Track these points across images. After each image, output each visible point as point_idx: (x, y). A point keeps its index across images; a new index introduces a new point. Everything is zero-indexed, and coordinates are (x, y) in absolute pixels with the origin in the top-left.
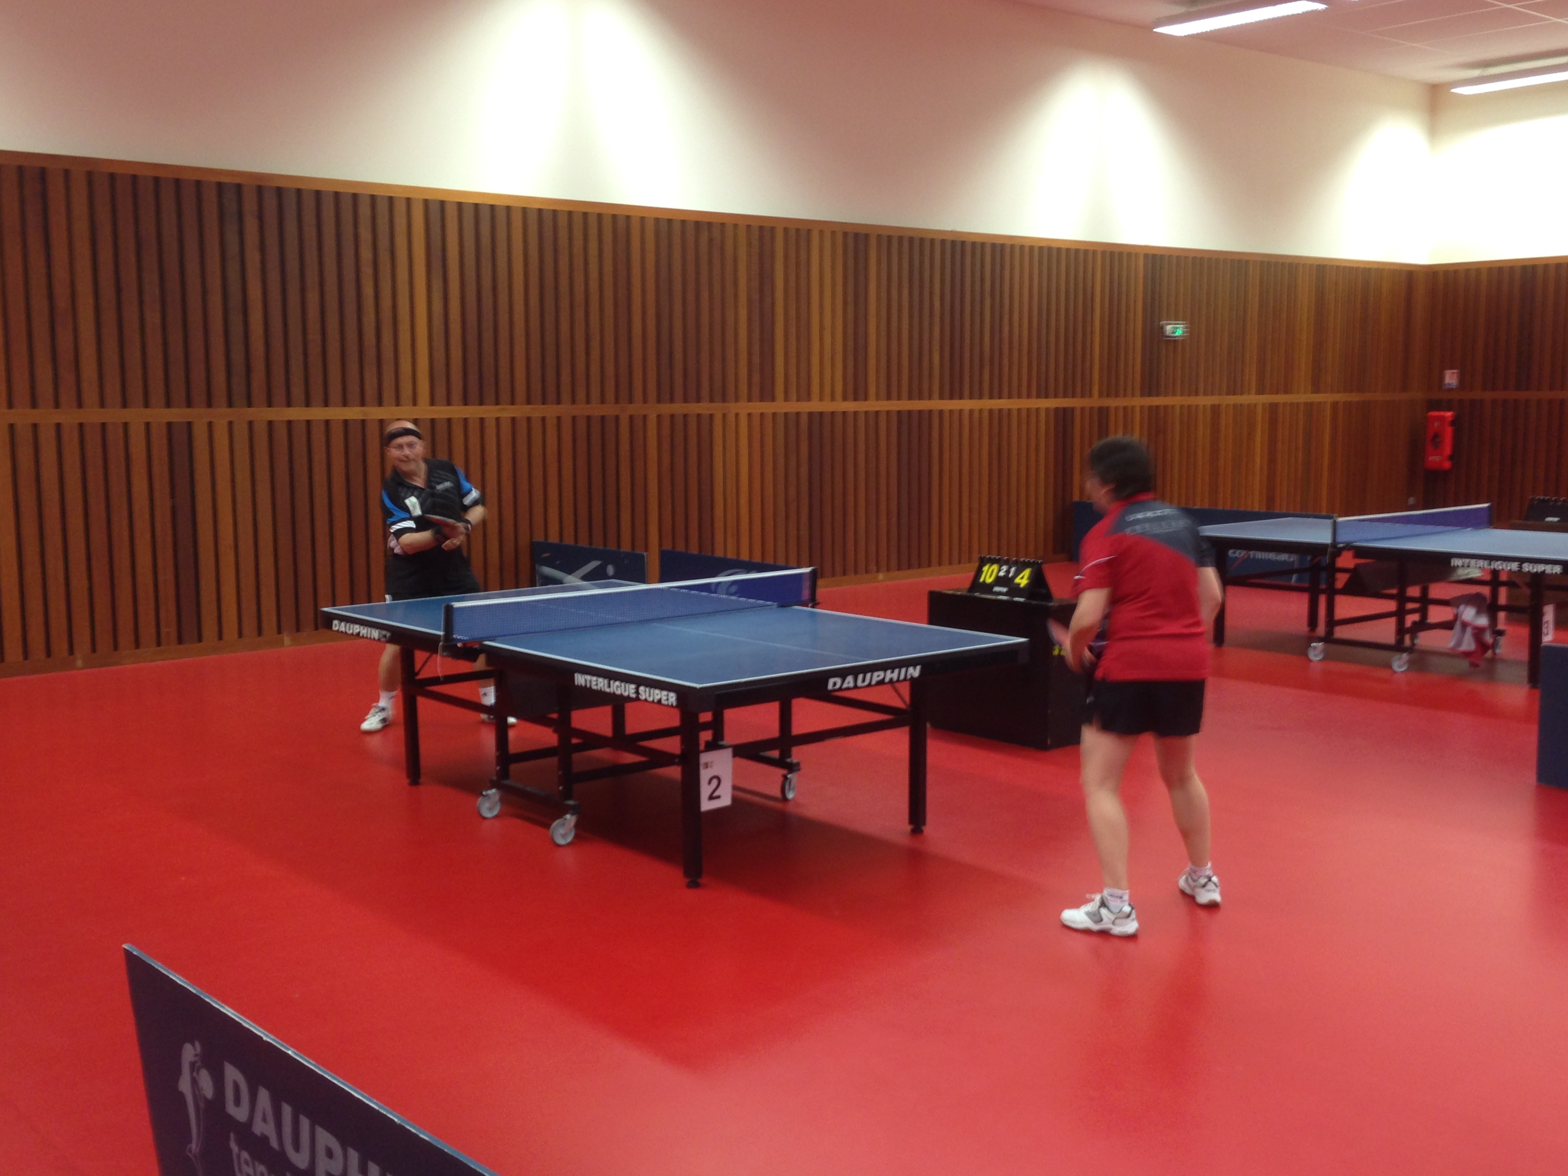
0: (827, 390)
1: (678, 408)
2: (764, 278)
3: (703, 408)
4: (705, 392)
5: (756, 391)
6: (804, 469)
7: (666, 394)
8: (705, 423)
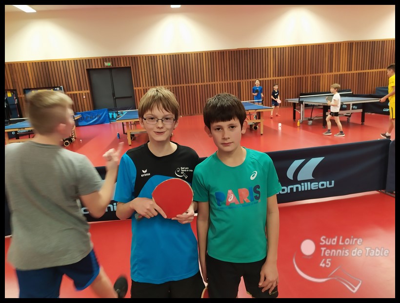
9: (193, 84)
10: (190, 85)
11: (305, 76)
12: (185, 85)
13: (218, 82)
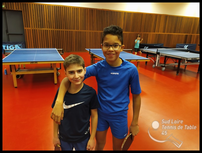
0: (161, 32)
1: (145, 33)
2: (156, 20)
3: (148, 33)
4: (148, 31)
5: (153, 31)
6: (157, 40)
7: (144, 31)
8: (148, 34)
9: (70, 30)
10: (68, 30)
11: (141, 33)
12: (64, 30)
13: (88, 31)
